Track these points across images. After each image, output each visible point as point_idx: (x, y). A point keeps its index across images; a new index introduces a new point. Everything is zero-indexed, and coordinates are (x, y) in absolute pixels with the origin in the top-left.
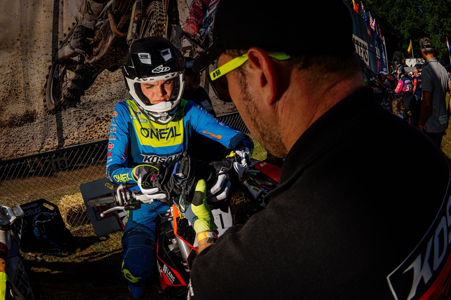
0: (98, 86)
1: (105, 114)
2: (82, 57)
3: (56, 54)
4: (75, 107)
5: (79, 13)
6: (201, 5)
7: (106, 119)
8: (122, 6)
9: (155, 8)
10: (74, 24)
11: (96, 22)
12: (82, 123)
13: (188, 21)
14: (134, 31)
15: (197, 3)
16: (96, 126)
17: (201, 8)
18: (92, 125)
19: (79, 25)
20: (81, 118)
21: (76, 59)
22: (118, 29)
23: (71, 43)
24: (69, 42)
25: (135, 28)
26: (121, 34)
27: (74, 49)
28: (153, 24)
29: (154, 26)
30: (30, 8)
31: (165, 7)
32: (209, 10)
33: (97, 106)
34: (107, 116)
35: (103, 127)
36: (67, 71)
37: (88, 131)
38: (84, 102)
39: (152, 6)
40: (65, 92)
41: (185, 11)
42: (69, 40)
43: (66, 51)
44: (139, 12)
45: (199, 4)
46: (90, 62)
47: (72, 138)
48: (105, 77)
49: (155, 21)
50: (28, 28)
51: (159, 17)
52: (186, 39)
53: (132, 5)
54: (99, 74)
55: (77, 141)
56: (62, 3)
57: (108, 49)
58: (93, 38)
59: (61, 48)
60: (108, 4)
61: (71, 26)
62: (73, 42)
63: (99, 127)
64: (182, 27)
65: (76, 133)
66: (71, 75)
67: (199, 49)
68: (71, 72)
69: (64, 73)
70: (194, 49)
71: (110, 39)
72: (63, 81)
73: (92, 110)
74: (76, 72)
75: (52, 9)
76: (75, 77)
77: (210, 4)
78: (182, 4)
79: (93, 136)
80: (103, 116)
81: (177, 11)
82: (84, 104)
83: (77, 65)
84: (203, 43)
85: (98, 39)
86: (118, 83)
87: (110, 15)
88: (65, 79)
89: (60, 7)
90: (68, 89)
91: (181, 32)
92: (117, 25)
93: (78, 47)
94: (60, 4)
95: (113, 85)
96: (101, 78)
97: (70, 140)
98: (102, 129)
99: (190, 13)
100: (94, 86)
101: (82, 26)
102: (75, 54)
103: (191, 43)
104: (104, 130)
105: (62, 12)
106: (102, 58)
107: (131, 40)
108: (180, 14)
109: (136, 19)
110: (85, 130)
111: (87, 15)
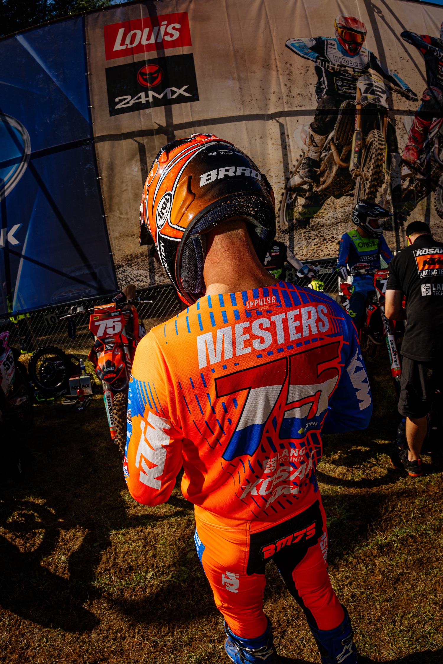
0: (326, 211)
1: (331, 236)
2: (310, 185)
3: (287, 182)
4: (305, 228)
5: (305, 146)
6: (421, 129)
7: (332, 239)
8: (343, 137)
9: (374, 137)
10: (301, 156)
11: (321, 153)
12: (311, 242)
13: (407, 148)
14: (356, 162)
15: (417, 127)
16: (322, 245)
17: (422, 132)
18: (319, 245)
19: (306, 156)
20: (310, 238)
21: (306, 187)
22: (341, 160)
23: (301, 173)
24: (298, 172)
25: (356, 159)
26: (344, 165)
27: (303, 179)
28: (373, 154)
29: (374, 156)
30: (258, 141)
31: (383, 135)
32: (431, 133)
33: (324, 228)
34: (333, 237)
35: (328, 246)
36: (299, 197)
37: (316, 249)
38: (313, 224)
39: (371, 135)
40: (296, 215)
41: (404, 138)
42: (298, 170)
43: (296, 180)
44: (359, 143)
45: (418, 128)
46: (318, 190)
47: (301, 254)
48: (331, 204)
49: (374, 150)
50: (260, 159)
51: (379, 146)
52: (405, 167)
53: (352, 135)
54: (326, 200)
55: (305, 258)
56: (288, 136)
57: (333, 178)
58: (319, 168)
59: (292, 177)
60: (330, 136)
61: (299, 158)
62: (302, 172)
63: (325, 247)
64: (401, 155)
65: (305, 251)
66: (301, 201)
67: (419, 176)
68: (302, 198)
69: (296, 199)
70: (414, 176)
71: (335, 169)
72: (295, 206)
73: (320, 232)
74: (306, 199)
75: (279, 142)
76: (305, 203)
77: (432, 126)
78: (401, 130)
79: (320, 254)
80: (329, 237)
81: (396, 139)
82: (313, 226)
83: (306, 192)
84: (424, 169)
85: (324, 169)
86: (342, 209)
87: (332, 147)
88: (296, 204)
89: (287, 141)
90: (300, 213)
91: (400, 160)
92: (340, 156)
93: (306, 177)
94: (286, 137)
95: (339, 210)
96: (328, 204)
97: (299, 256)
98: (327, 248)
99: (410, 139)
100: (322, 211)
101: (308, 157)
102: (304, 183)
103: (411, 171)
104: (329, 249)
105: (289, 145)
106: (328, 187)
107: (353, 170)
108: (399, 141)
109: (357, 149)
110: (312, 249)
111: (312, 148)
